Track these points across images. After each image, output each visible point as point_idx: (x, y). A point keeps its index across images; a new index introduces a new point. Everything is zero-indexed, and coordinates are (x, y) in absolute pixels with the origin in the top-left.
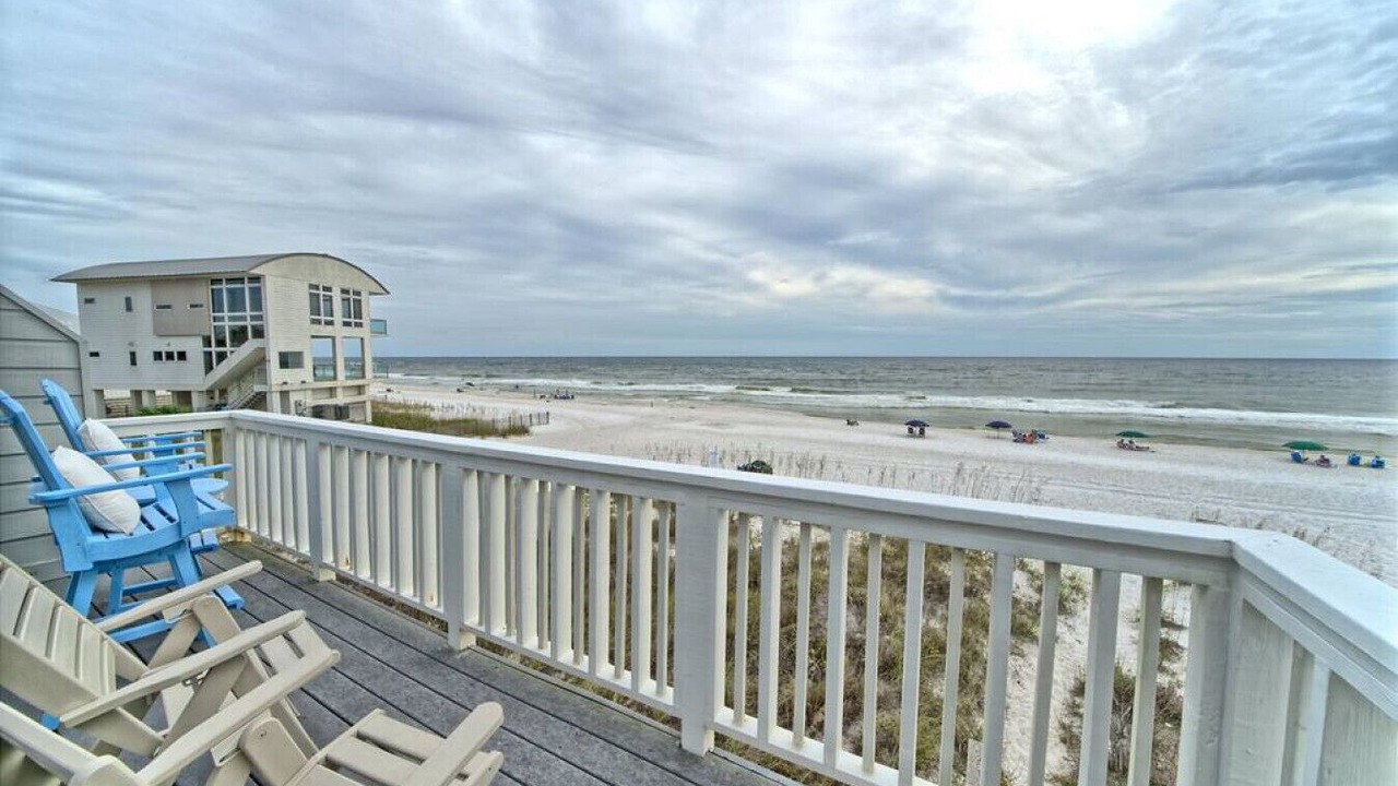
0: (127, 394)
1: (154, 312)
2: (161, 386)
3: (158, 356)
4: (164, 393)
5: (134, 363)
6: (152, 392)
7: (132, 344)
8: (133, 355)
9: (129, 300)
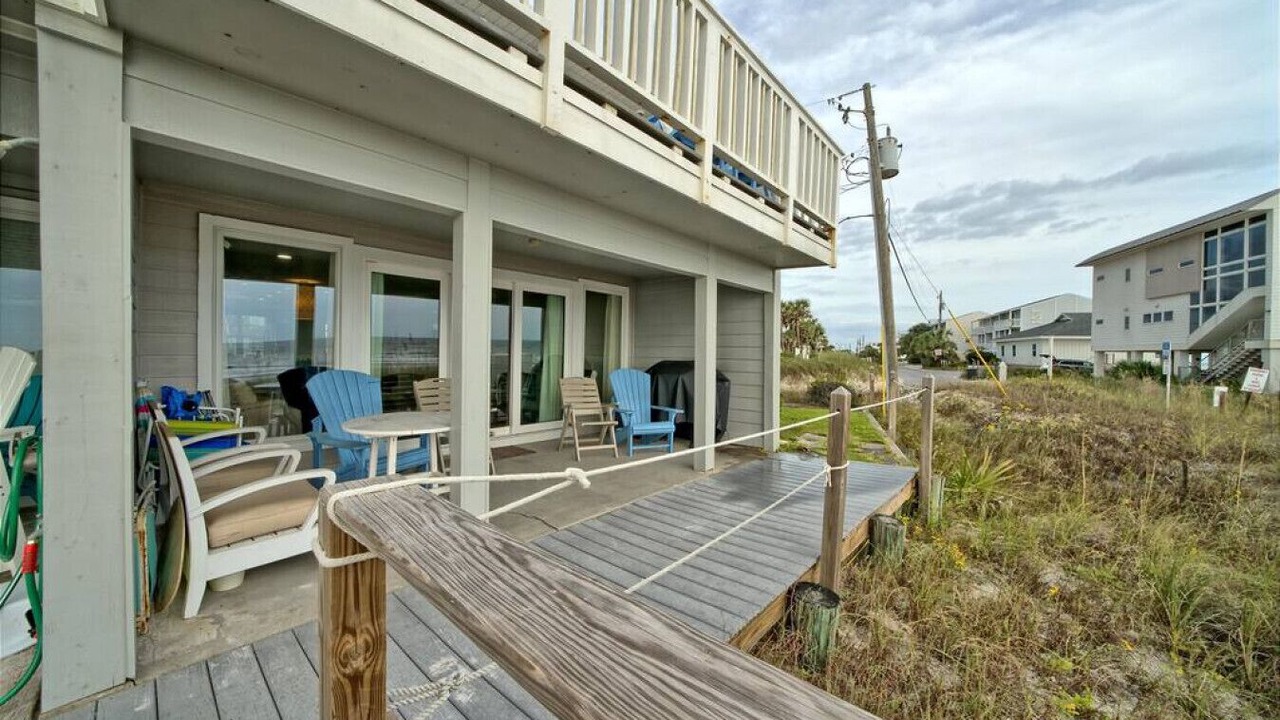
1: (1147, 277)
3: (1147, 318)
5: (1127, 325)
7: (1127, 310)
8: (1127, 320)
9: (1128, 271)
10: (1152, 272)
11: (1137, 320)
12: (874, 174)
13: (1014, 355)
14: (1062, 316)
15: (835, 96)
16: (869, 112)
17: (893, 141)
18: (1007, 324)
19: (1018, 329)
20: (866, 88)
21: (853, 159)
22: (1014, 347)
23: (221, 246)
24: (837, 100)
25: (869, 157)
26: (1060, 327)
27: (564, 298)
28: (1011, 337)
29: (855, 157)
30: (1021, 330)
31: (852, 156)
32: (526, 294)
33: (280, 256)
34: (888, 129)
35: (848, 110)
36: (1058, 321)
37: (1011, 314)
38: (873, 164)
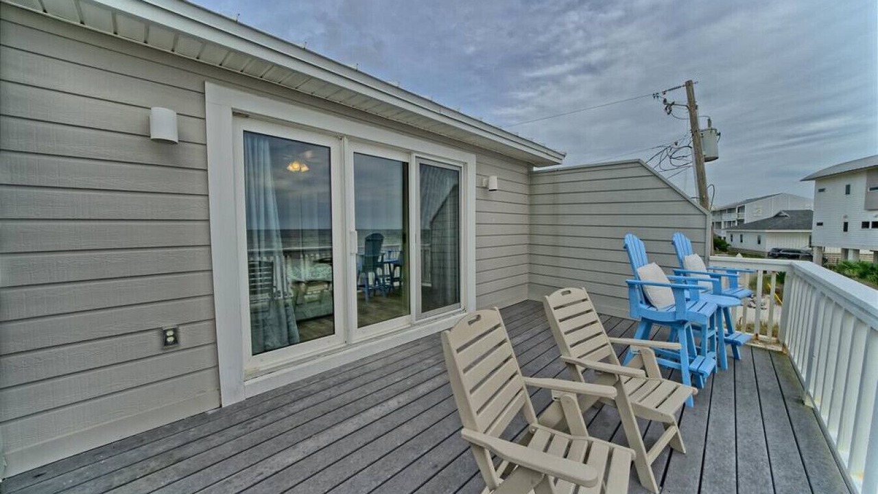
0: (839, 251)
1: (867, 193)
2: (864, 247)
3: (865, 225)
4: (868, 252)
5: (846, 229)
6: (857, 251)
7: (846, 217)
8: (846, 225)
9: (848, 188)
10: (871, 189)
11: (855, 226)
12: (697, 160)
13: (742, 241)
14: (780, 213)
15: (660, 91)
16: (692, 107)
17: (714, 131)
18: (734, 217)
19: (743, 221)
20: (689, 84)
22: (741, 236)
24: (661, 95)
25: (692, 145)
26: (779, 222)
28: (736, 228)
30: (745, 222)
34: (709, 120)
35: (672, 104)
36: (777, 216)
37: (737, 209)
38: (698, 153)
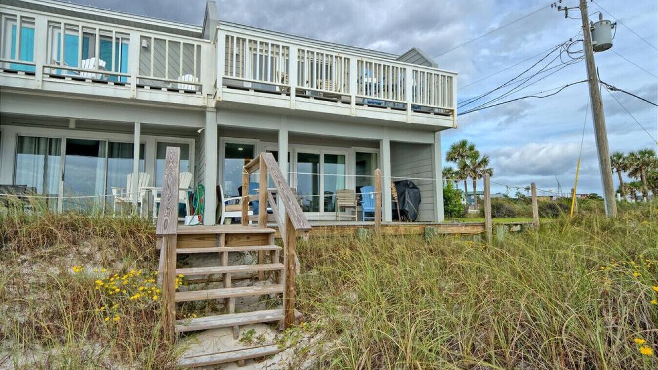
12: (587, 51)
16: (583, 7)
17: (604, 23)
21: (571, 43)
23: (225, 145)
25: (584, 39)
27: (344, 156)
29: (573, 40)
31: (571, 40)
32: (326, 156)
33: (239, 149)
34: (600, 15)
35: (566, 9)
38: (587, 43)
